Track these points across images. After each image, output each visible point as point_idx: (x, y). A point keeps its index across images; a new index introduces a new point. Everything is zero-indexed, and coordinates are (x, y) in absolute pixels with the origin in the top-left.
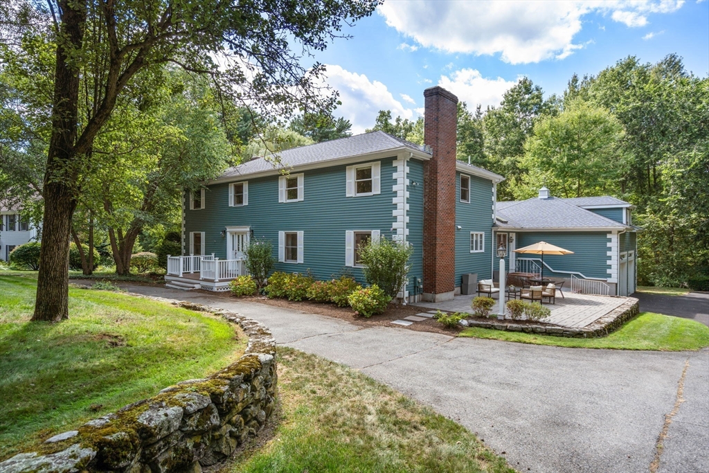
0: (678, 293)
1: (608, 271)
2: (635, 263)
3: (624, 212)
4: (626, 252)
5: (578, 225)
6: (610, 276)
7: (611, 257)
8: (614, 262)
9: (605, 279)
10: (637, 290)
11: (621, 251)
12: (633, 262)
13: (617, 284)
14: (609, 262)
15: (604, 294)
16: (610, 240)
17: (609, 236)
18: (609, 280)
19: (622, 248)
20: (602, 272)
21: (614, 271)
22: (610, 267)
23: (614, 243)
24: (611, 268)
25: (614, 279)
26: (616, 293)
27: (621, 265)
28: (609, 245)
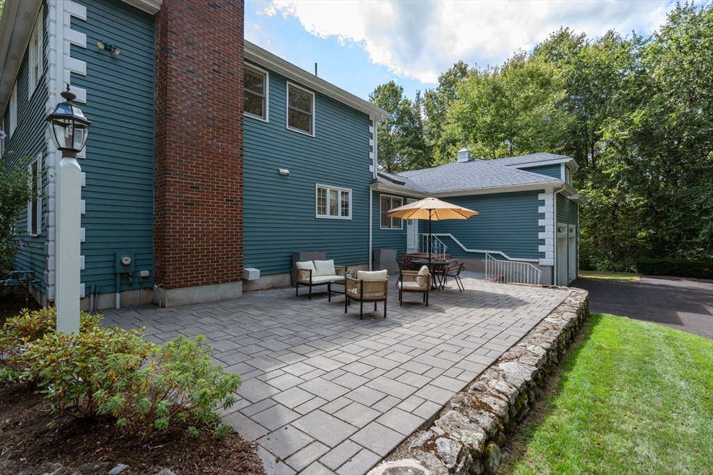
0: (628, 278)
1: (541, 248)
2: (577, 242)
3: (563, 169)
4: (565, 225)
5: (499, 184)
6: (543, 255)
7: (544, 227)
8: (548, 235)
9: (537, 260)
10: (579, 276)
11: (558, 220)
12: (575, 239)
13: (553, 267)
14: (541, 235)
15: (533, 282)
16: (542, 203)
17: (541, 197)
18: (542, 261)
19: (560, 217)
20: (531, 249)
21: (548, 248)
22: (543, 242)
23: (548, 208)
24: (544, 244)
25: (549, 260)
26: (551, 281)
27: (559, 241)
28: (541, 209)
